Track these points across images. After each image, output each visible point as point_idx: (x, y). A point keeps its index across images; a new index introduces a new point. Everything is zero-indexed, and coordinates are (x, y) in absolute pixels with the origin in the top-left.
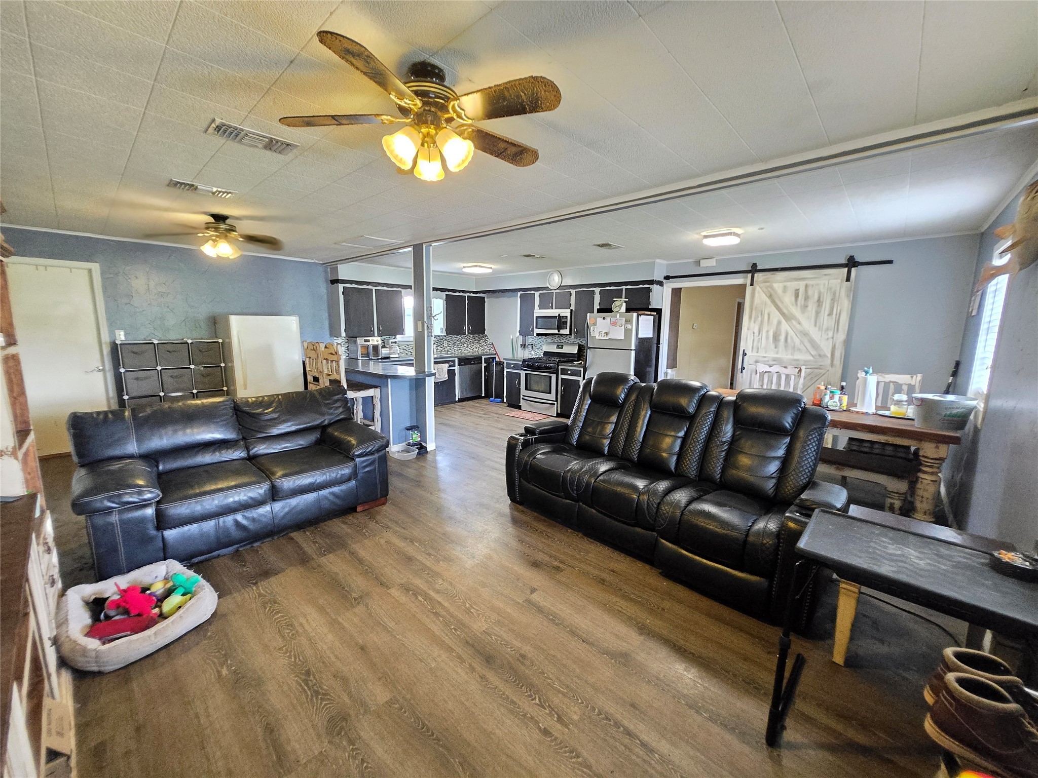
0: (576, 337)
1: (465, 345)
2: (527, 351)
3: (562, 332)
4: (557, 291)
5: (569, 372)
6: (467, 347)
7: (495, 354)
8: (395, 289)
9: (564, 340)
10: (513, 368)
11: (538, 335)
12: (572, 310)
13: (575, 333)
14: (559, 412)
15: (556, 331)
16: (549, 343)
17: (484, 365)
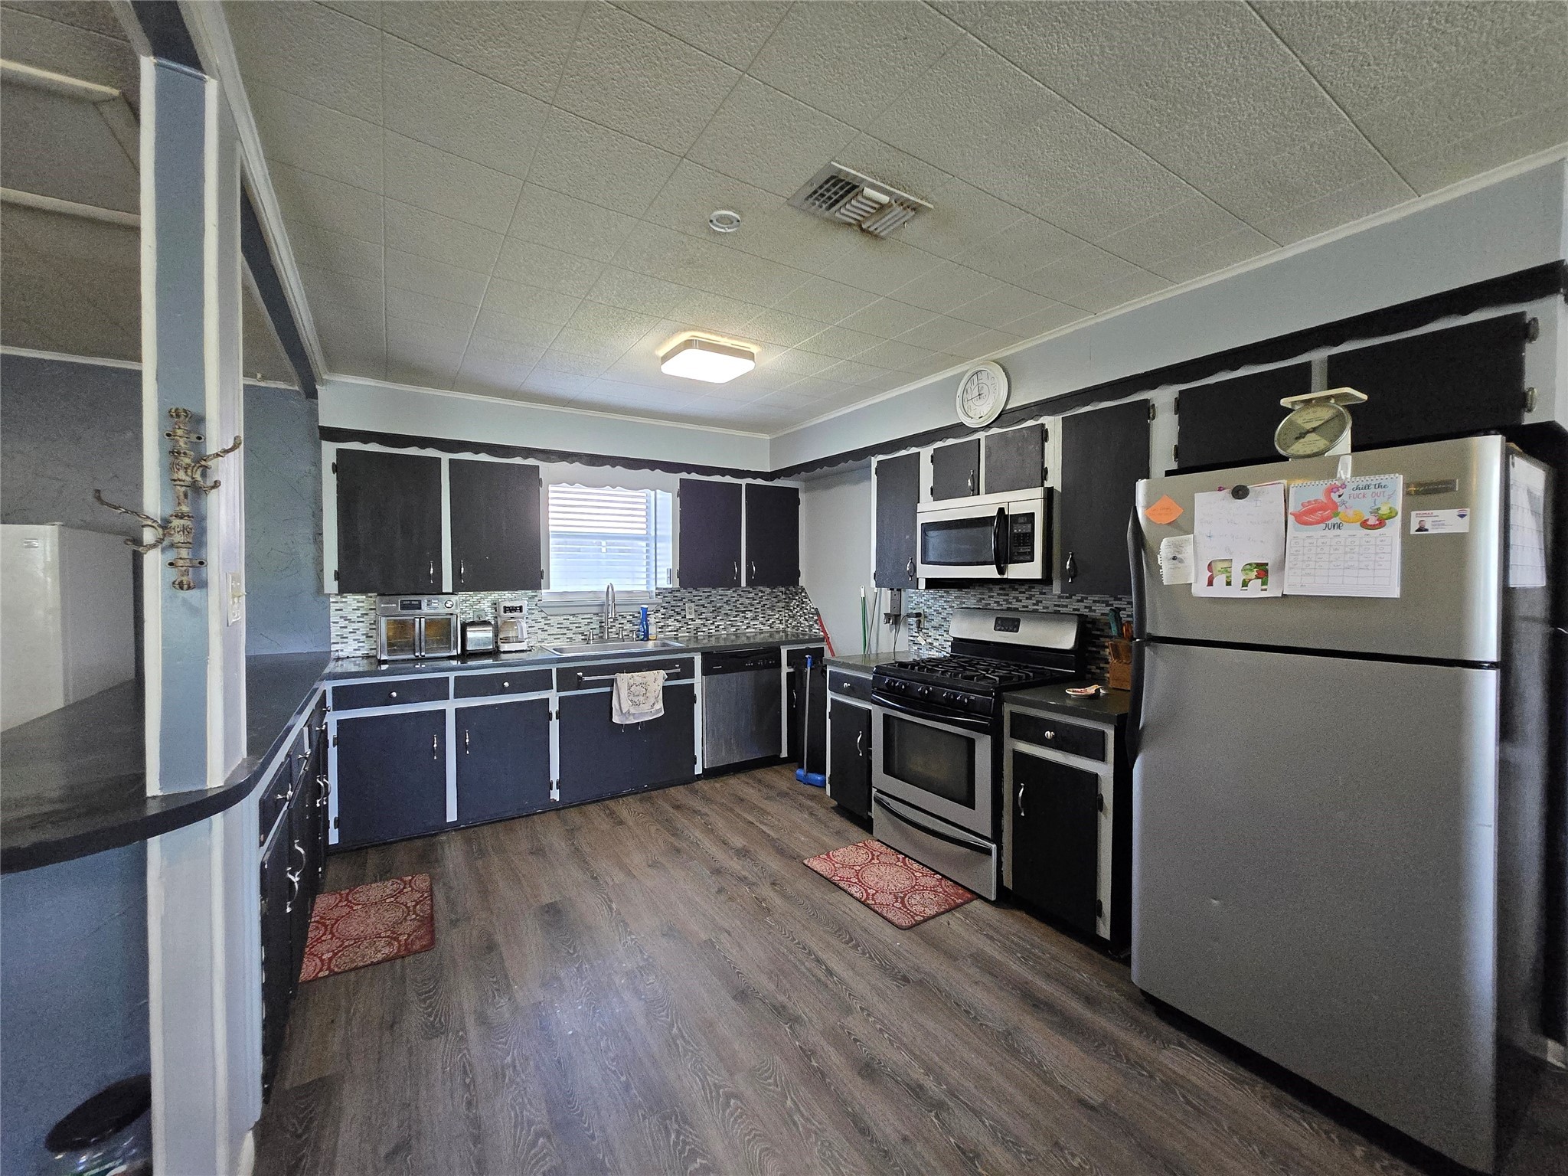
0: (1068, 592)
1: (749, 615)
2: (904, 633)
3: (1017, 571)
4: (994, 431)
5: (1048, 734)
6: (755, 618)
7: (822, 640)
8: (518, 460)
9: (1020, 601)
10: (848, 693)
11: (932, 584)
12: (1049, 493)
13: (1064, 576)
14: (1008, 882)
15: (990, 572)
16: (969, 612)
17: (785, 670)
